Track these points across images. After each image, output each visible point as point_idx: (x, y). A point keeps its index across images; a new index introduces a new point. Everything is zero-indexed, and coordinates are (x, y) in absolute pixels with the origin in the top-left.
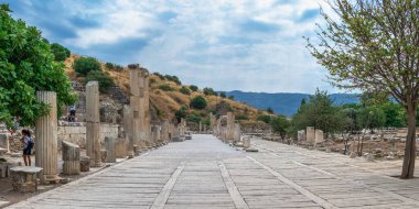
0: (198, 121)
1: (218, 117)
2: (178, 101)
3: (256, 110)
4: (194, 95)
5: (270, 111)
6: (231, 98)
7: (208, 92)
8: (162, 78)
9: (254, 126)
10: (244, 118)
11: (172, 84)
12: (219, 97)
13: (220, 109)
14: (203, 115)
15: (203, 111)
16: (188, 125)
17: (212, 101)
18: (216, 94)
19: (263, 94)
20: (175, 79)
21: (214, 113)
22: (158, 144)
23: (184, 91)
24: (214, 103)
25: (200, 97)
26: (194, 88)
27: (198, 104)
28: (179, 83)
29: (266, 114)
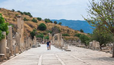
0: (42, 37)
1: (53, 35)
2: (31, 26)
3: (74, 31)
4: (39, 23)
5: (82, 31)
6: (60, 24)
7: (47, 21)
8: (22, 13)
9: (72, 40)
10: (67, 35)
11: (28, 17)
12: (53, 24)
13: (54, 31)
14: (45, 34)
15: (45, 32)
16: (37, 39)
17: (50, 26)
18: (51, 22)
19: (78, 21)
20: (29, 14)
21: (51, 33)
22: (27, 49)
23: (34, 21)
24: (51, 27)
25: (43, 24)
26: (39, 19)
27: (42, 28)
28: (31, 16)
29: (79, 33)
